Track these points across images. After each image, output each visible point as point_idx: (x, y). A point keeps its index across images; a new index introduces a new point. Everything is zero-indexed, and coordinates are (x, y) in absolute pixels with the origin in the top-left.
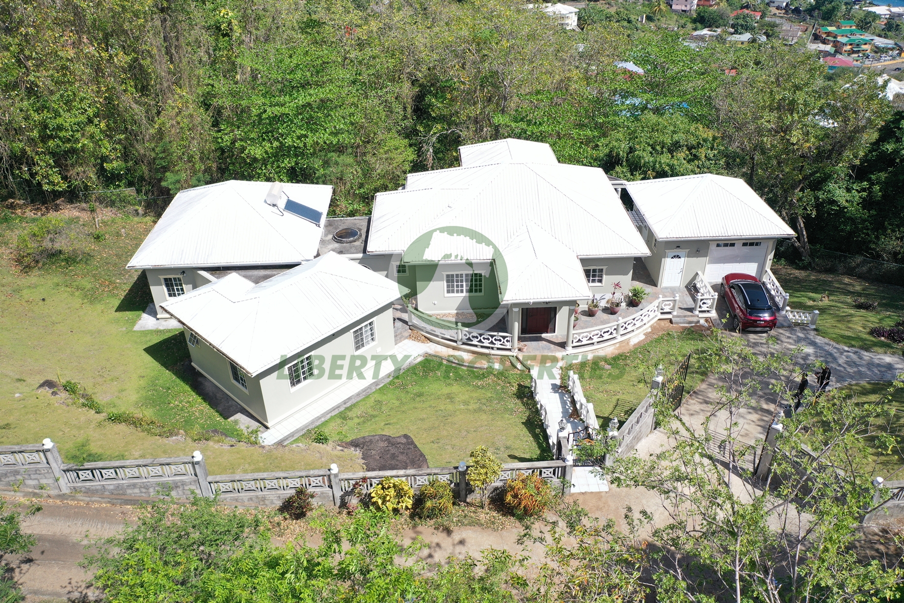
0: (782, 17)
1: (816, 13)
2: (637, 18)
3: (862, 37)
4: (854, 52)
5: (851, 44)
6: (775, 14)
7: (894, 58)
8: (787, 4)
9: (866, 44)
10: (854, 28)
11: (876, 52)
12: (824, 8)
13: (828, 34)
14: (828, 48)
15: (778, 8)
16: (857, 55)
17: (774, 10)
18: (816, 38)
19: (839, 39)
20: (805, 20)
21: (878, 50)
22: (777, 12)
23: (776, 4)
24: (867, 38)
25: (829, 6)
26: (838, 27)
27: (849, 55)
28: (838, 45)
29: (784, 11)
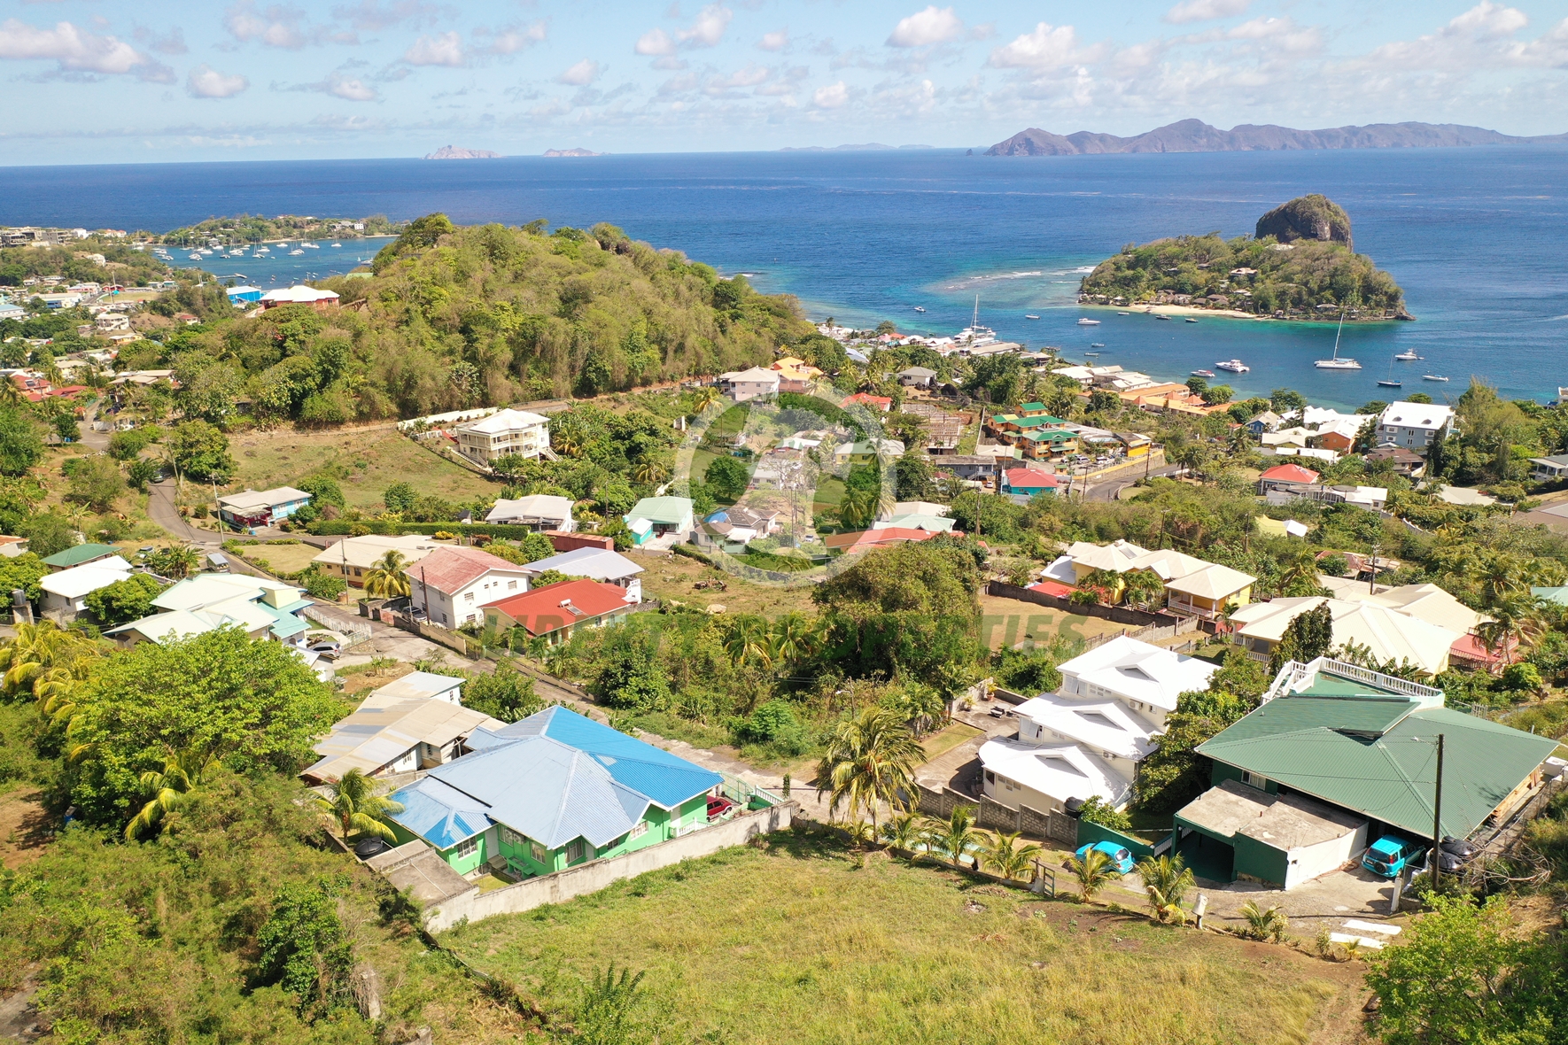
0: (927, 402)
1: (980, 392)
2: (670, 423)
3: (1061, 429)
4: (1053, 455)
5: (1046, 443)
6: (915, 398)
7: (1118, 462)
8: (932, 379)
9: (1069, 440)
10: (1045, 414)
11: (1088, 452)
12: (991, 383)
13: (1007, 426)
14: (1011, 451)
15: (918, 387)
16: (1059, 460)
17: (913, 392)
18: (989, 433)
19: (1025, 434)
20: (965, 405)
21: (1090, 449)
22: (918, 393)
23: (914, 381)
24: (1069, 430)
25: (1000, 380)
26: (1021, 414)
27: (1047, 459)
28: (1026, 444)
29: (928, 392)
